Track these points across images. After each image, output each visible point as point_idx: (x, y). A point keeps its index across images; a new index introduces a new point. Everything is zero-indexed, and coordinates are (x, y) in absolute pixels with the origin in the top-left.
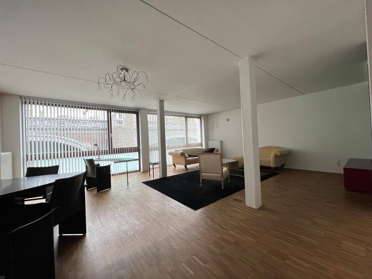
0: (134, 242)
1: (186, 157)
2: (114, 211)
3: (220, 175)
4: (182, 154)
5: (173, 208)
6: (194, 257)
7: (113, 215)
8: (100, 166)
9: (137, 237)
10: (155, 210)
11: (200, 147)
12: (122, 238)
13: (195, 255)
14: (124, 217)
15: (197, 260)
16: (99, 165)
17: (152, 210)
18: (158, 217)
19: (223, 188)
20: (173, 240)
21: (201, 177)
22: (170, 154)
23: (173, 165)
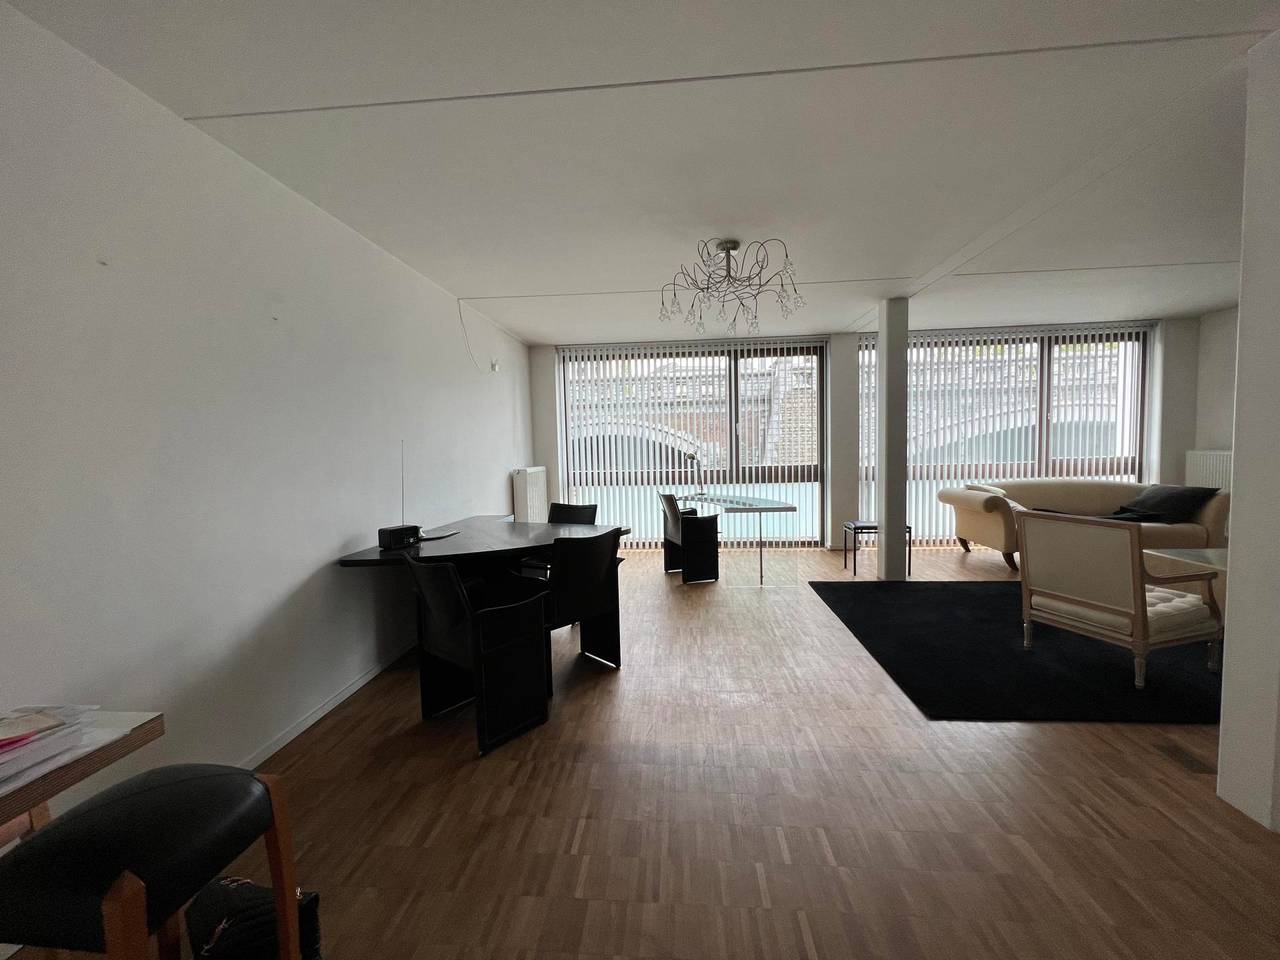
0: (698, 725)
2: (695, 638)
3: (1126, 621)
4: (994, 505)
5: (852, 685)
6: (821, 832)
7: (689, 647)
8: (699, 515)
9: (711, 718)
10: (794, 672)
11: (1132, 480)
12: (678, 705)
13: (827, 829)
14: (708, 661)
15: (825, 842)
16: (694, 512)
17: (788, 668)
18: (791, 692)
19: (1139, 682)
20: (791, 765)
21: (1026, 611)
22: (945, 497)
23: (955, 541)
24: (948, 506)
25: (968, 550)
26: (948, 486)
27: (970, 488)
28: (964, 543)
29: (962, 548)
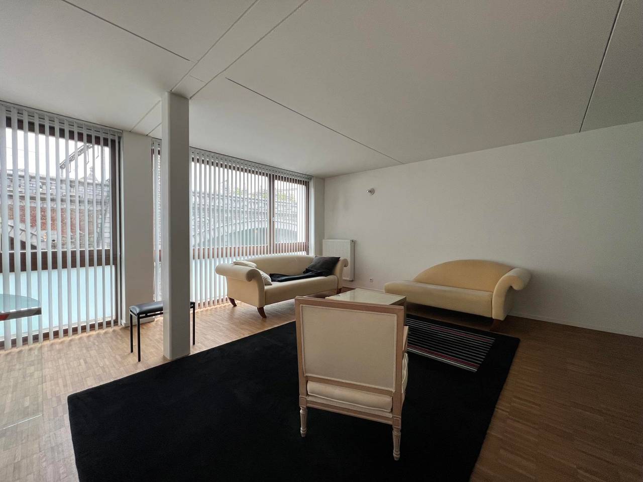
1: (261, 283)
3: (388, 399)
4: (252, 275)
11: (304, 254)
19: (396, 454)
21: (302, 396)
22: (220, 271)
23: (226, 298)
24: (222, 276)
25: (235, 305)
26: (222, 262)
27: (236, 264)
28: (232, 301)
29: (230, 303)
